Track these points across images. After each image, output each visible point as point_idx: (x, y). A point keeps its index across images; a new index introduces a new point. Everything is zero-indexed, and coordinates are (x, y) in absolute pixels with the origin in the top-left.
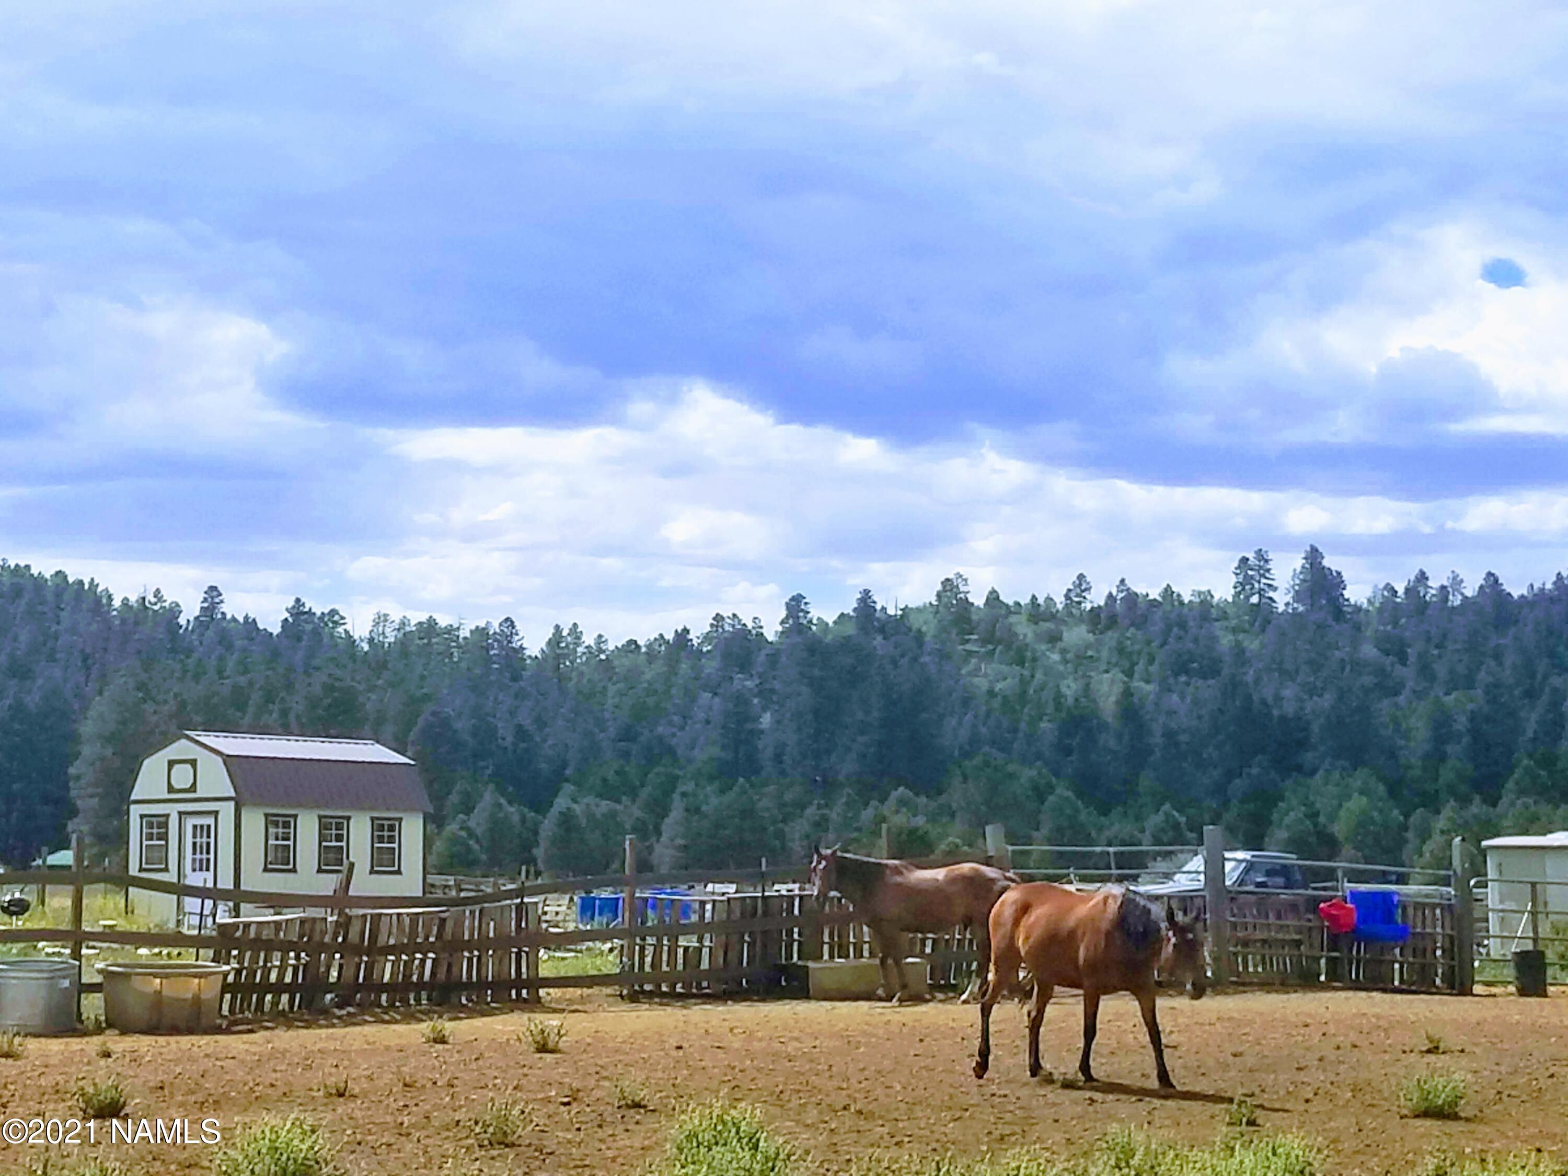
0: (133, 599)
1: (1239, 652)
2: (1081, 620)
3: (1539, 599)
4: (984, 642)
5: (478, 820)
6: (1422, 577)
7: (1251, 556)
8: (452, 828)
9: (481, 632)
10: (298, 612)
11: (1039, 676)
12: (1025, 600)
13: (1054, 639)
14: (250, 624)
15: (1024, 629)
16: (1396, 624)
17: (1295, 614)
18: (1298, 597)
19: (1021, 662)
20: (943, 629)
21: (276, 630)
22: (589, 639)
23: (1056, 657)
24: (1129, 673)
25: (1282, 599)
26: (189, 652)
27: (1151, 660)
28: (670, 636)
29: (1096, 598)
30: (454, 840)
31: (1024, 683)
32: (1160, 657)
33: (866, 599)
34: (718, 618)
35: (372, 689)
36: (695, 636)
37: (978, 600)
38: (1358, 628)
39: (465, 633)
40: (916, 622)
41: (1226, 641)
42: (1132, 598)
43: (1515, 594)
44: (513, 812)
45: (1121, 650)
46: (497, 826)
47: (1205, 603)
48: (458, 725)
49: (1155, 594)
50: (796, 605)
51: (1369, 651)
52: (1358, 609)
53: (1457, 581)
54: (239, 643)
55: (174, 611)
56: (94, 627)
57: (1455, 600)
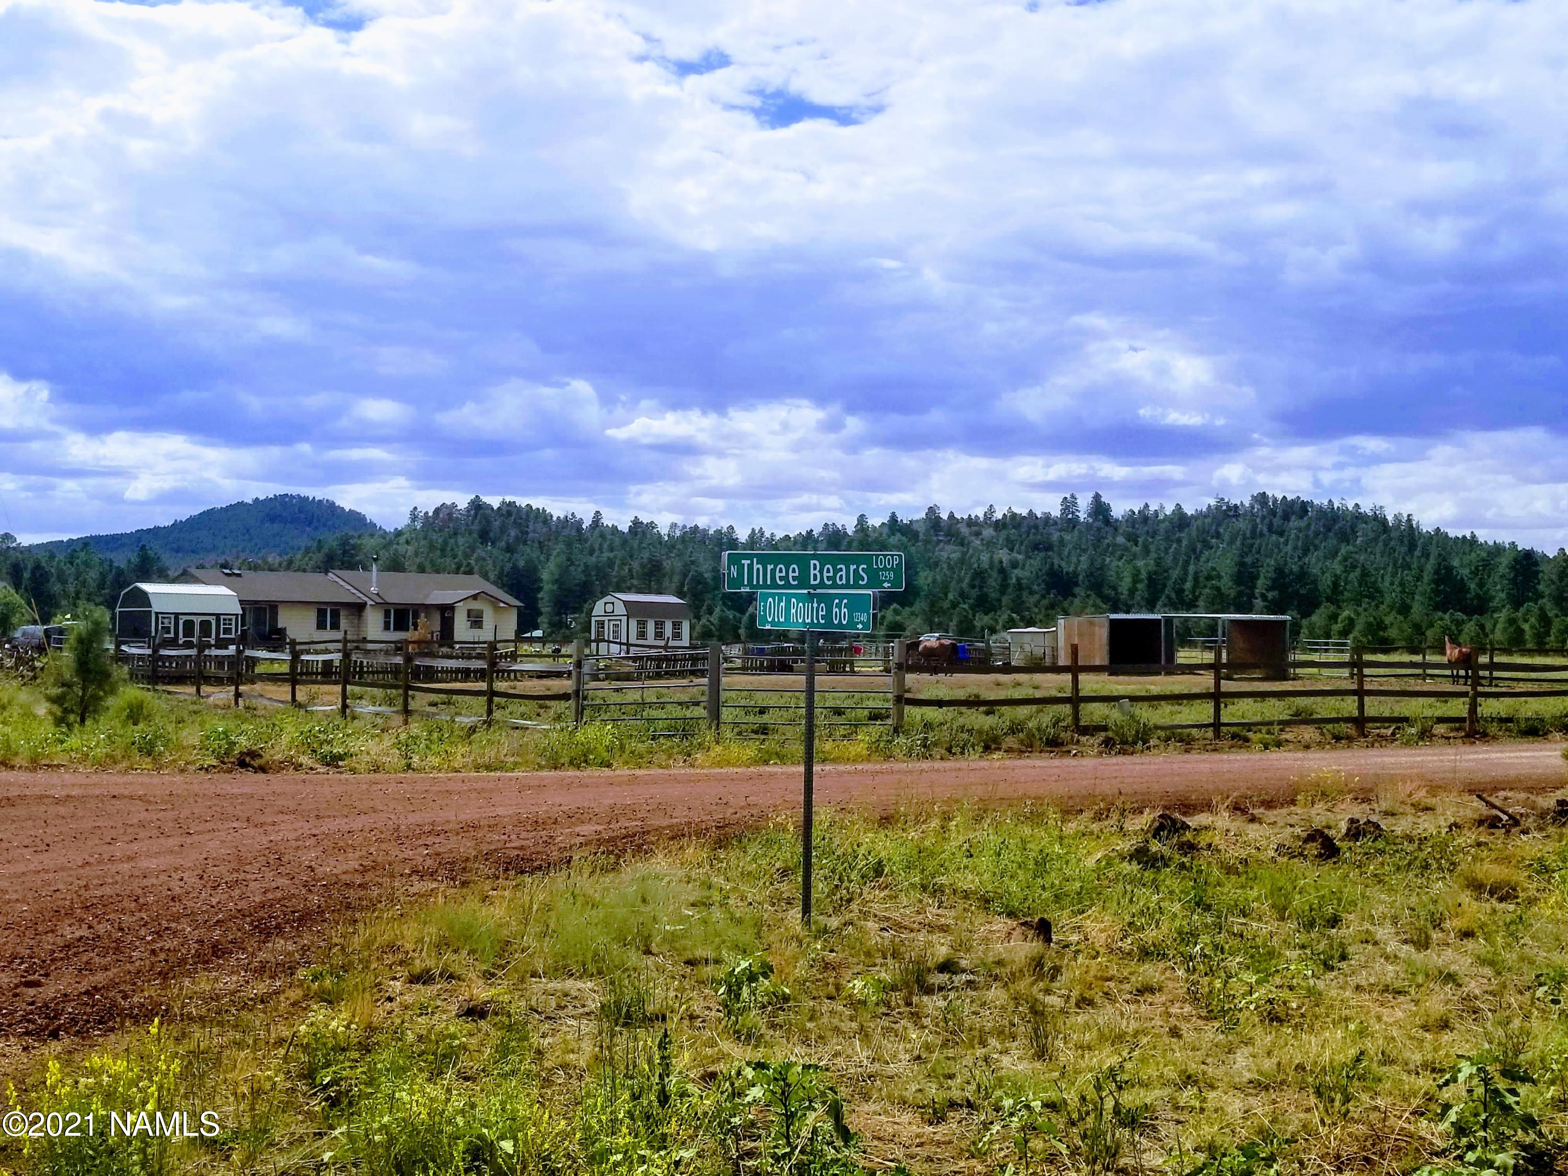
0: (562, 517)
1: (1062, 541)
2: (990, 526)
3: (1200, 515)
4: (946, 535)
5: (714, 618)
6: (1147, 506)
7: (1068, 496)
8: (703, 621)
9: (719, 532)
10: (636, 523)
11: (971, 551)
12: (966, 517)
13: (978, 534)
14: (615, 528)
15: (964, 530)
16: (1133, 527)
17: (1087, 523)
18: (1089, 515)
19: (962, 545)
20: (927, 531)
21: (626, 530)
22: (767, 534)
23: (978, 542)
24: (1012, 550)
25: (1082, 516)
26: (586, 540)
27: (1022, 543)
28: (804, 533)
29: (998, 515)
30: (704, 626)
31: (964, 554)
32: (1026, 542)
33: (893, 517)
34: (826, 525)
35: (669, 558)
36: (815, 533)
37: (944, 516)
38: (1116, 529)
39: (711, 532)
40: (915, 527)
41: (1055, 537)
42: (1014, 515)
43: (1189, 514)
44: (730, 614)
45: (1007, 539)
46: (723, 620)
47: (1047, 518)
48: (706, 575)
49: (1024, 513)
50: (862, 519)
51: (1120, 540)
52: (1117, 520)
53: (1162, 507)
54: (609, 537)
55: (581, 522)
56: (545, 530)
57: (1161, 517)
